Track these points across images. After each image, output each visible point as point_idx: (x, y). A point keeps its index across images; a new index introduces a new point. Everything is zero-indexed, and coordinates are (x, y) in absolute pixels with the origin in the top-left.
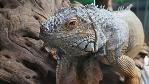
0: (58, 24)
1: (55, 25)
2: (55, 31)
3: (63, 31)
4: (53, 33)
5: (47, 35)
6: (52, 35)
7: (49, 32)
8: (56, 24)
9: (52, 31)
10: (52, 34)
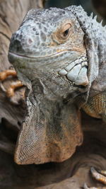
0: (48, 31)
1: (42, 34)
2: (43, 45)
3: (53, 45)
4: (40, 48)
5: (31, 53)
6: (38, 53)
7: (34, 47)
8: (44, 32)
9: (38, 44)
10: (38, 50)
